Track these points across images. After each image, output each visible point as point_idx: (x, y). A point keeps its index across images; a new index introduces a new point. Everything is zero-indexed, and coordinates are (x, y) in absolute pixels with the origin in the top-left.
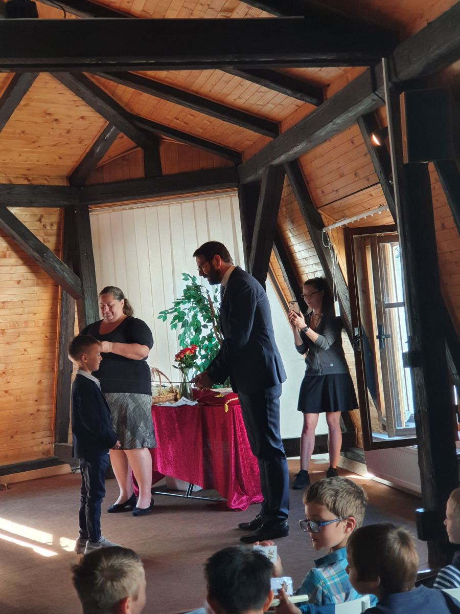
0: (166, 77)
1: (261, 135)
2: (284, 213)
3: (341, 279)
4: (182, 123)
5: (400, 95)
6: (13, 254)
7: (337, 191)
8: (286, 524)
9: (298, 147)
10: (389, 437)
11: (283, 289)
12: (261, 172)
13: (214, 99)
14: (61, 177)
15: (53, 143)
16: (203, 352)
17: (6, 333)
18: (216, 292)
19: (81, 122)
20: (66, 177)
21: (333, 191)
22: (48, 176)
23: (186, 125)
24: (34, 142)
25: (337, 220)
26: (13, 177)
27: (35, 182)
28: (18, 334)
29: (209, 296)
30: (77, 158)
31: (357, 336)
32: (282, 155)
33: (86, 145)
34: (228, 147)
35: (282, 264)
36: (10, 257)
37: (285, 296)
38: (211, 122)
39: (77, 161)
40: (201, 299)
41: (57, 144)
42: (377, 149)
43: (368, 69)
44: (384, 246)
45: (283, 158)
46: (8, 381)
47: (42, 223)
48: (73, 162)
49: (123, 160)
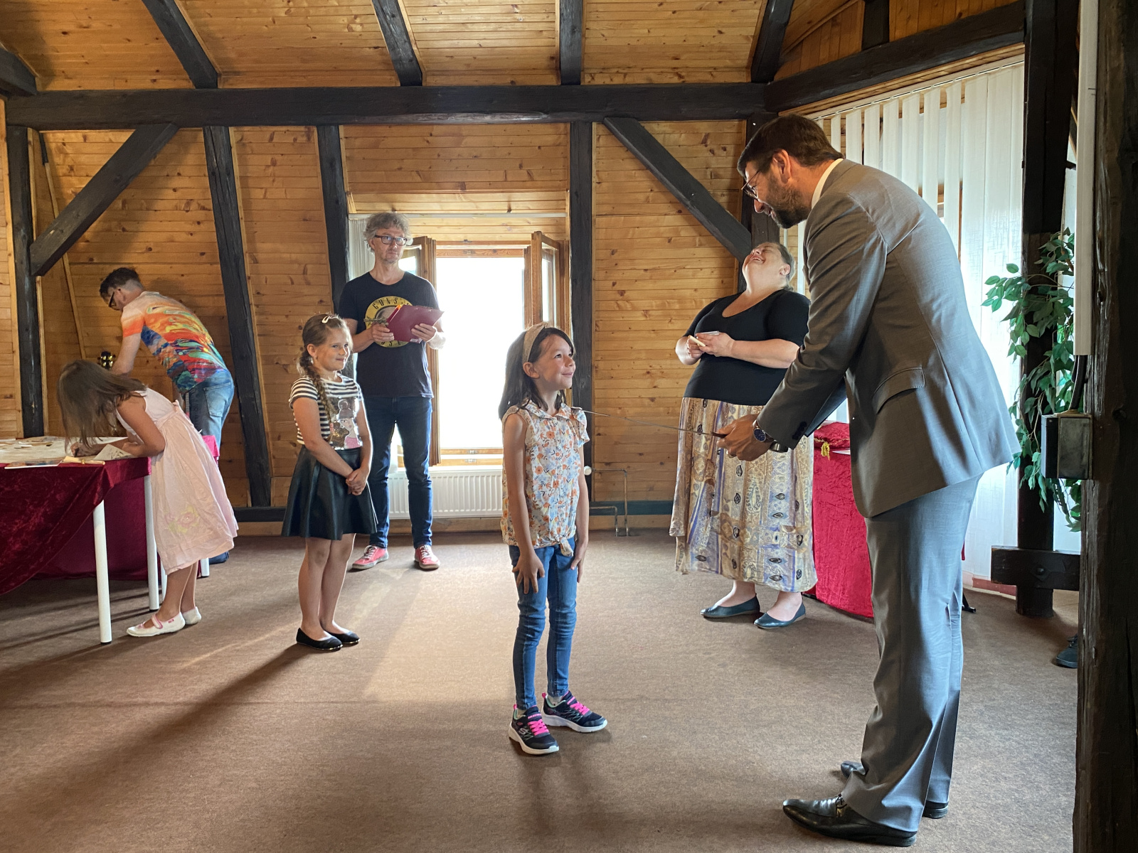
14: (738, 69)
17: (649, 315)
20: (747, 68)
22: (714, 69)
26: (655, 73)
27: (692, 79)
30: (751, 30)
36: (656, 201)
39: (754, 37)
46: (655, 385)
47: (709, 147)
48: (747, 38)
49: (833, 26)
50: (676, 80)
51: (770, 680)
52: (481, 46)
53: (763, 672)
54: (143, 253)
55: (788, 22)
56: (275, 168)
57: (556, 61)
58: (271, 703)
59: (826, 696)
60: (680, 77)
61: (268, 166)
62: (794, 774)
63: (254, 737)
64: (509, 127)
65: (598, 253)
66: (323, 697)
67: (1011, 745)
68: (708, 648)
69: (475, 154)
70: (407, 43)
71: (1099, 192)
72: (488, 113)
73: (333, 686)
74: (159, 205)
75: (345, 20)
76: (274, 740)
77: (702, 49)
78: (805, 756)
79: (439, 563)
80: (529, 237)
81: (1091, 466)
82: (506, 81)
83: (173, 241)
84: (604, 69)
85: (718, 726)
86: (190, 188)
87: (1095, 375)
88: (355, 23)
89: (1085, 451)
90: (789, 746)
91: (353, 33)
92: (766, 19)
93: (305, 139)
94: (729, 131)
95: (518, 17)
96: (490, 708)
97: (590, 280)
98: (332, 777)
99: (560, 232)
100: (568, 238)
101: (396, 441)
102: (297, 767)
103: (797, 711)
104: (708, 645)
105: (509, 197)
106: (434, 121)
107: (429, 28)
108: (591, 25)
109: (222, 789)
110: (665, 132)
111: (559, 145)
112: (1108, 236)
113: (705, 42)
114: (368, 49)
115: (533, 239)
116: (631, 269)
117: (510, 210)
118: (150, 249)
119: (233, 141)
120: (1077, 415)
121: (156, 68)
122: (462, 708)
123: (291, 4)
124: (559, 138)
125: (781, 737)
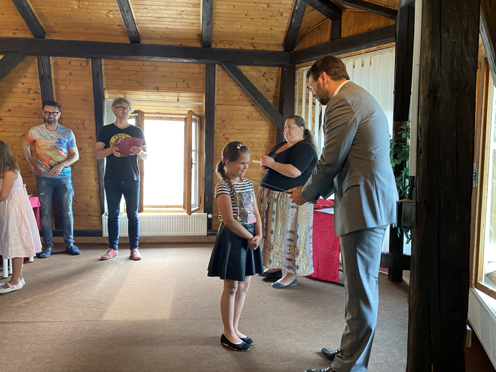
14: (278, 45)
20: (282, 45)
22: (268, 44)
26: (243, 44)
27: (258, 48)
30: (284, 29)
39: (285, 32)
47: (265, 78)
48: (282, 32)
49: (318, 29)
50: (252, 48)
51: (285, 309)
52: (167, 28)
53: (282, 306)
54: (7, 112)
55: (299, 27)
56: (71, 76)
57: (200, 37)
58: (59, 322)
59: (309, 316)
60: (254, 47)
61: (68, 75)
62: (294, 351)
63: (50, 338)
64: (179, 64)
65: (217, 121)
66: (84, 318)
67: (384, 337)
68: (259, 295)
69: (163, 75)
70: (134, 24)
71: (420, 108)
72: (169, 57)
73: (89, 313)
74: (15, 90)
75: (105, 12)
76: (60, 339)
77: (263, 36)
78: (298, 343)
79: (141, 257)
80: (186, 113)
81: (415, 223)
82: (177, 44)
83: (21, 107)
84: (221, 41)
85: (262, 330)
86: (30, 83)
87: (418, 184)
88: (110, 14)
89: (413, 216)
90: (292, 339)
91: (109, 18)
92: (291, 25)
93: (85, 64)
94: (274, 71)
95: (184, 16)
96: (161, 323)
97: (213, 132)
98: (86, 356)
99: (201, 111)
100: (204, 114)
101: (123, 201)
102: (70, 352)
103: (296, 323)
104: (259, 294)
105: (178, 95)
106: (145, 60)
107: (143, 18)
108: (216, 22)
109: (33, 363)
110: (247, 71)
111: (201, 73)
112: (423, 127)
113: (265, 33)
114: (116, 26)
115: (188, 113)
116: (231, 129)
117: (178, 100)
118: (10, 110)
119: (51, 63)
120: (410, 201)
121: (15, 28)
122: (149, 323)
123: (80, 3)
124: (201, 70)
125: (289, 335)
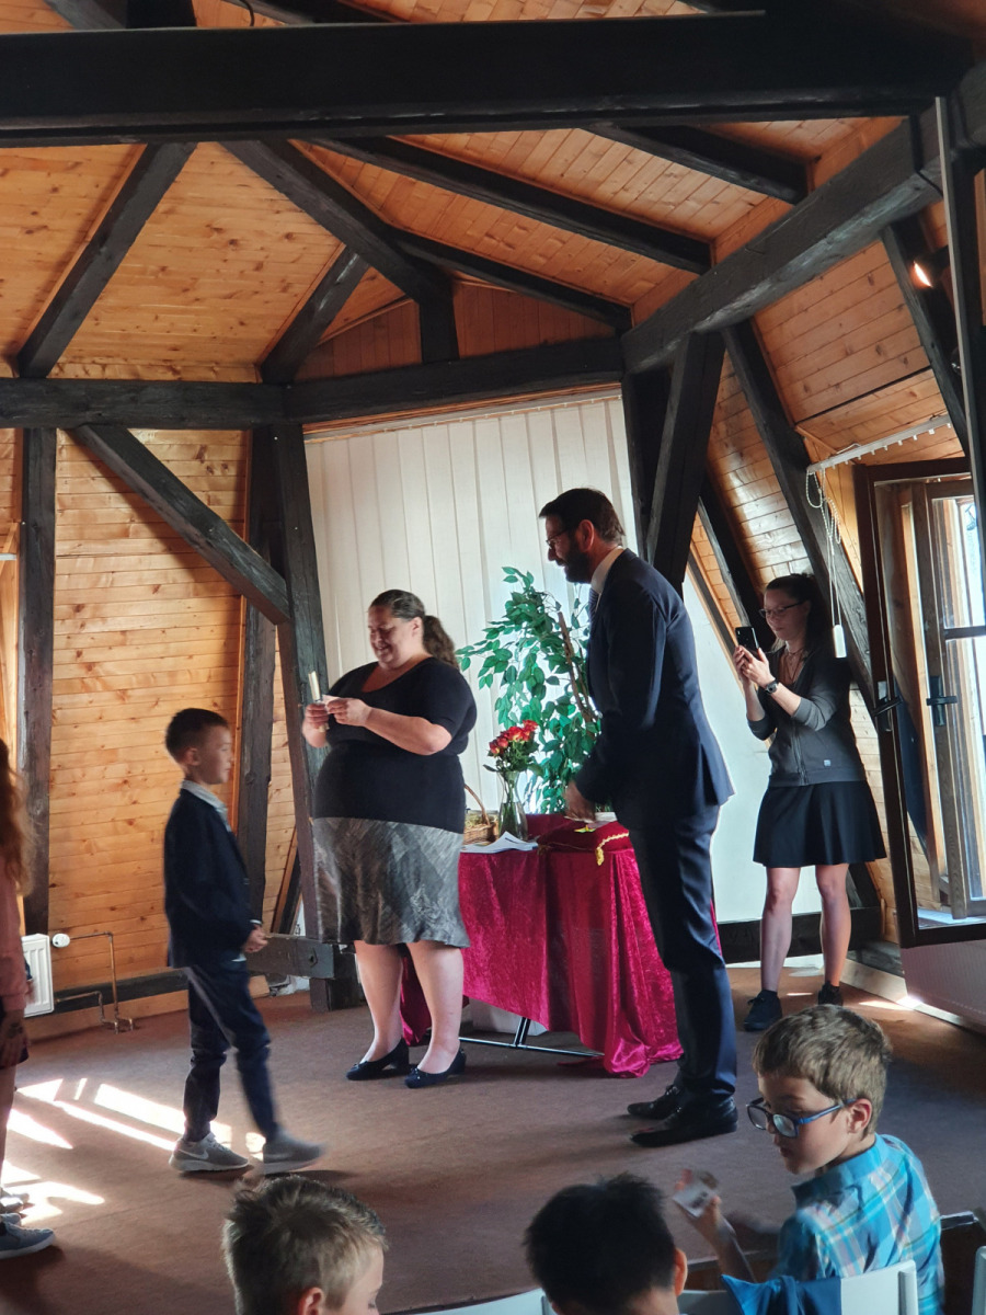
0: (466, 147)
1: (672, 267)
2: (723, 435)
3: (846, 577)
4: (502, 245)
5: (976, 178)
6: (145, 530)
7: (838, 385)
8: (732, 1105)
9: (753, 292)
10: (954, 918)
11: (719, 600)
12: (671, 347)
13: (570, 193)
14: (243, 365)
15: (227, 292)
16: (549, 737)
17: (129, 697)
18: (576, 607)
19: (287, 246)
20: (256, 364)
21: (830, 386)
22: (217, 363)
23: (509, 249)
24: (186, 290)
25: (837, 449)
26: (142, 365)
27: (189, 376)
28: (154, 699)
29: (560, 615)
30: (278, 324)
31: (883, 699)
32: (717, 310)
33: (296, 295)
34: (601, 294)
35: (717, 546)
36: (137, 535)
37: (726, 613)
38: (564, 243)
39: (278, 331)
40: (543, 623)
41: (235, 294)
42: (924, 293)
43: (903, 121)
44: (941, 505)
45: (719, 316)
46: (134, 799)
47: (206, 464)
49: (375, 326)
50: (169, 376)
65: (60, 608)
84: (75, 357)
113: (217, 334)
